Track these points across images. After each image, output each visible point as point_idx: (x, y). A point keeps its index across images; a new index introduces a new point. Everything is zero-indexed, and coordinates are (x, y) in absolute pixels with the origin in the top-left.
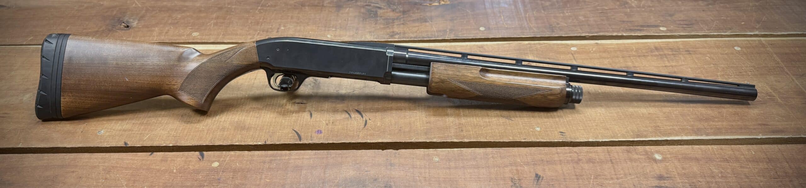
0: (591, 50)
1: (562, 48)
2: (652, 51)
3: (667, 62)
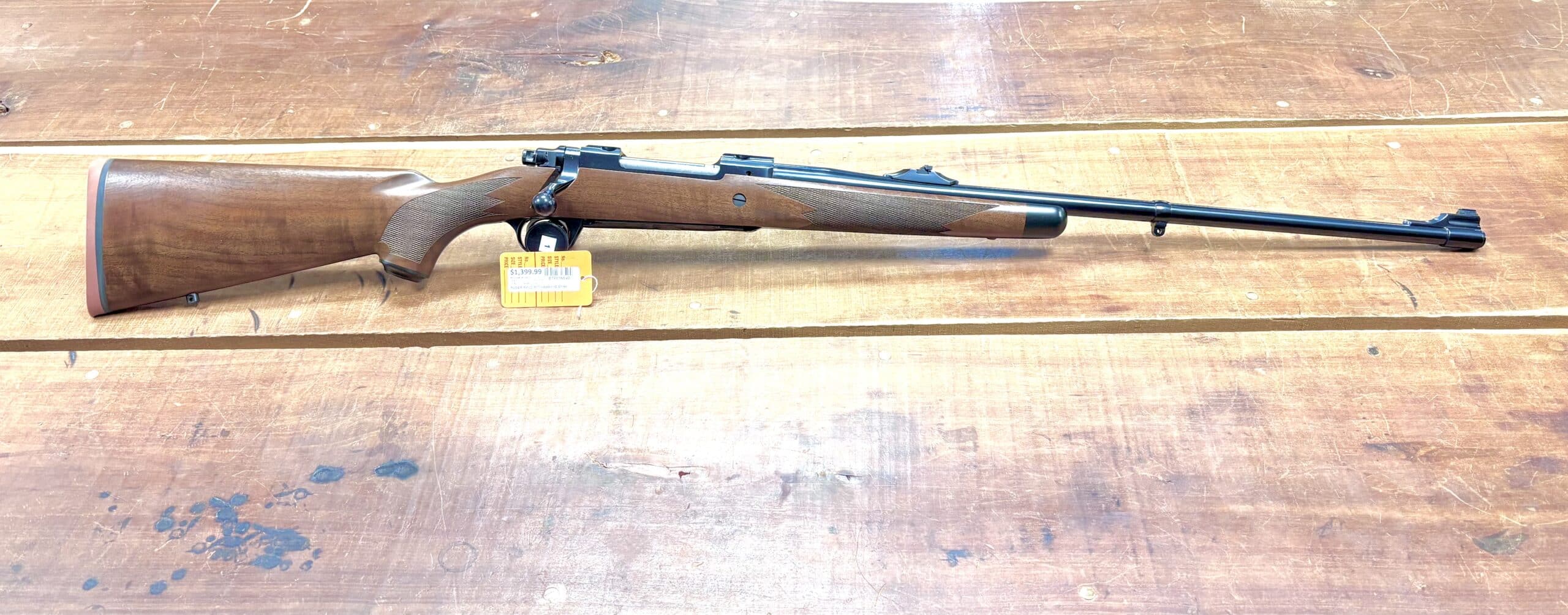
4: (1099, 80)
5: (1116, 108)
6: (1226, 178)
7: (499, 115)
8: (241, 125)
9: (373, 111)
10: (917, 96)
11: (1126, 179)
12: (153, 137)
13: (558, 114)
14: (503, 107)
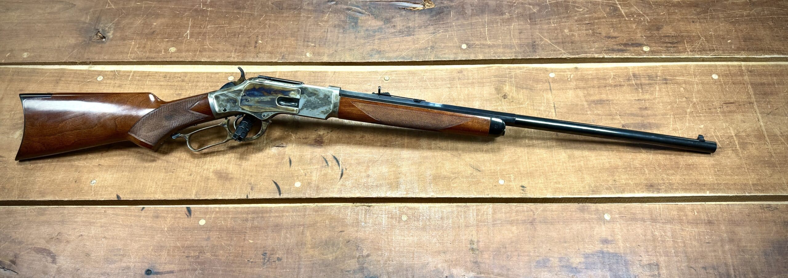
0: (569, 77)
1: (541, 74)
2: (629, 80)
3: (640, 94)
4: (703, 25)
5: (714, 46)
6: (776, 97)
7: (375, 47)
8: (235, 52)
9: (306, 43)
10: (604, 34)
11: (722, 97)
12: (190, 60)
13: (407, 47)
14: (376, 41)
